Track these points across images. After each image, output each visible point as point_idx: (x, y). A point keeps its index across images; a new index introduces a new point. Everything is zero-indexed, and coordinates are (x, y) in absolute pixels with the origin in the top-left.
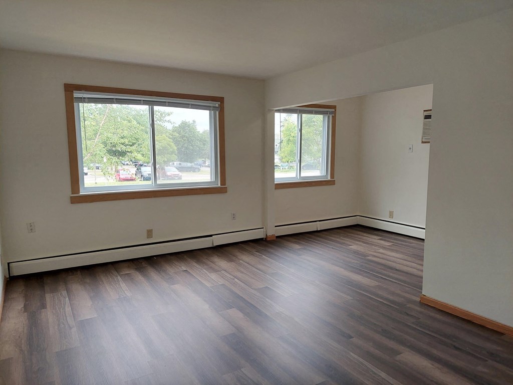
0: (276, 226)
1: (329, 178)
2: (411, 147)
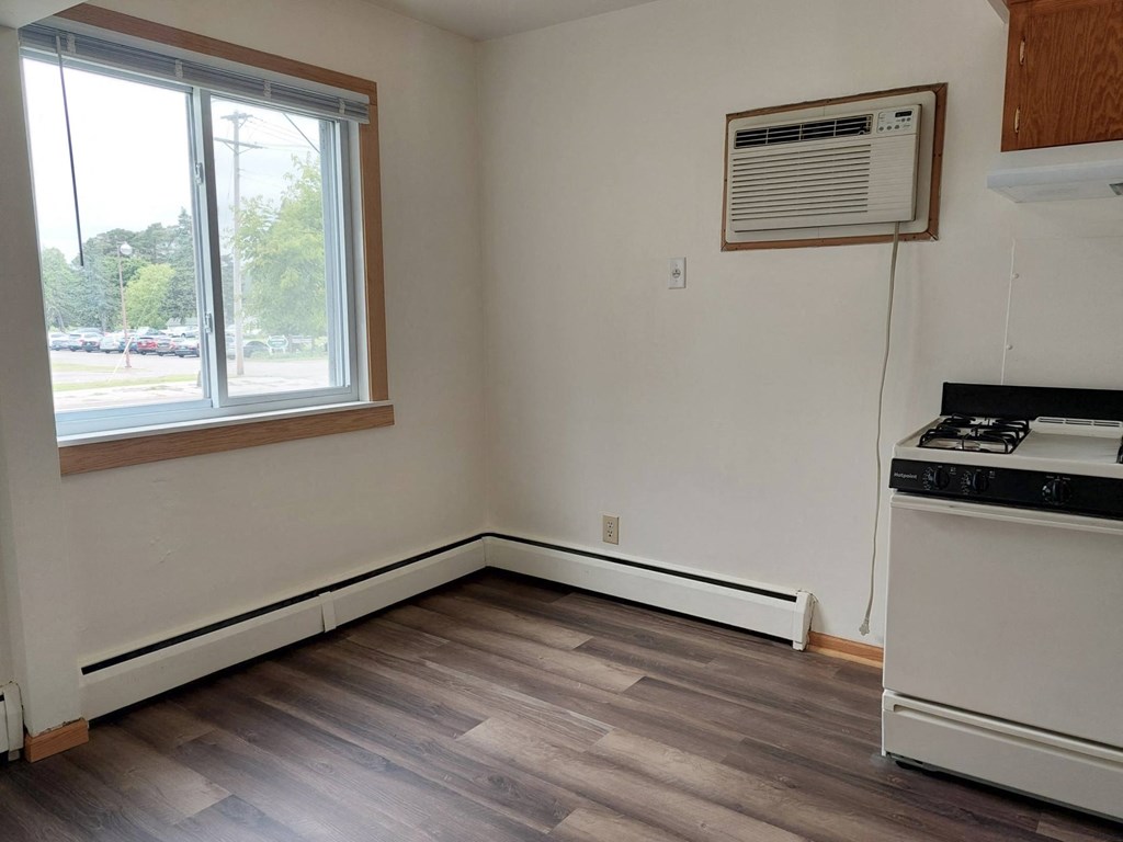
0: (86, 670)
1: (366, 399)
2: (680, 267)
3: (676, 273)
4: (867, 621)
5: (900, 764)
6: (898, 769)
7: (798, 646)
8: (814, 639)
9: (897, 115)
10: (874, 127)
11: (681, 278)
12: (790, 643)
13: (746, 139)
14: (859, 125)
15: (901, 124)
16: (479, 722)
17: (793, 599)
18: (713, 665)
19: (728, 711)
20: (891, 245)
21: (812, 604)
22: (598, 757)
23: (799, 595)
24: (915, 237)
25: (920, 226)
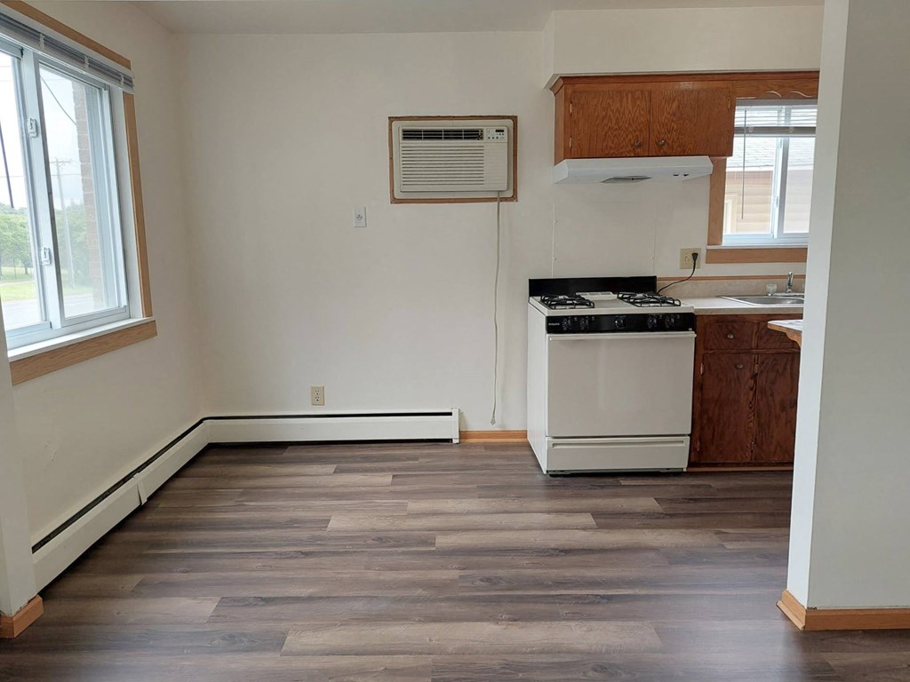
0: (35, 549)
1: (141, 317)
2: (363, 214)
3: (359, 217)
4: (494, 417)
5: (551, 476)
6: (552, 478)
7: (455, 441)
8: (463, 435)
9: (497, 131)
10: (485, 137)
11: (363, 220)
12: (449, 440)
13: (409, 135)
14: (475, 135)
15: (499, 136)
16: (329, 520)
17: (450, 414)
18: (420, 460)
19: (454, 477)
20: (496, 203)
21: (461, 414)
22: (417, 514)
23: (453, 411)
24: (506, 199)
25: (509, 194)
